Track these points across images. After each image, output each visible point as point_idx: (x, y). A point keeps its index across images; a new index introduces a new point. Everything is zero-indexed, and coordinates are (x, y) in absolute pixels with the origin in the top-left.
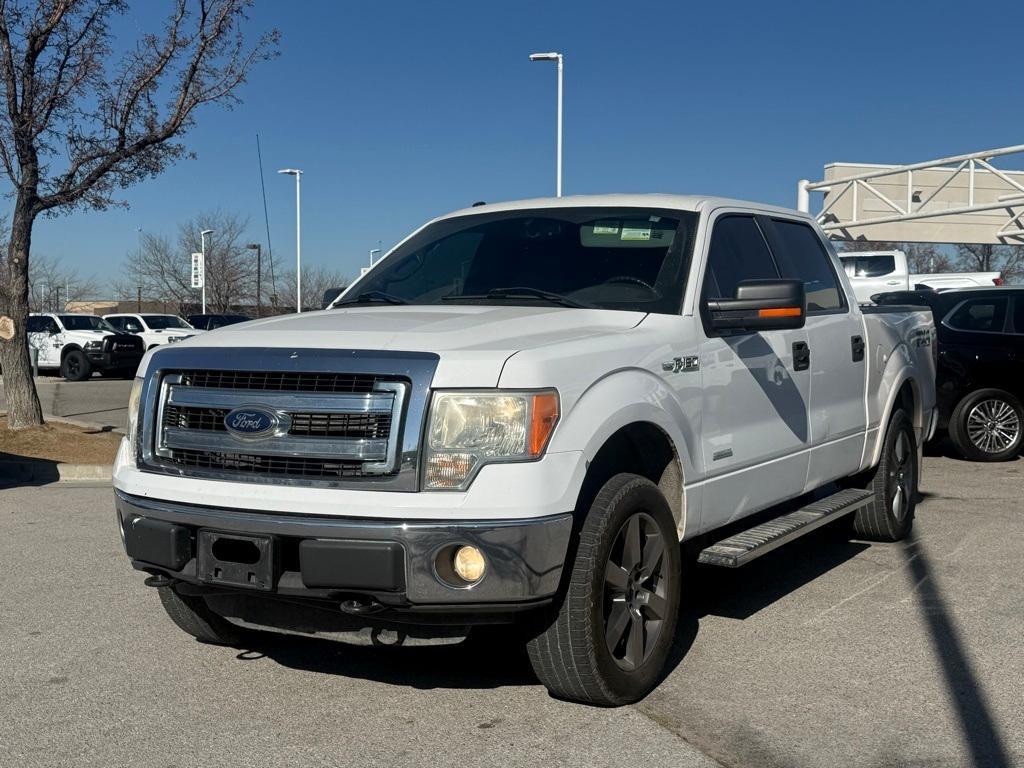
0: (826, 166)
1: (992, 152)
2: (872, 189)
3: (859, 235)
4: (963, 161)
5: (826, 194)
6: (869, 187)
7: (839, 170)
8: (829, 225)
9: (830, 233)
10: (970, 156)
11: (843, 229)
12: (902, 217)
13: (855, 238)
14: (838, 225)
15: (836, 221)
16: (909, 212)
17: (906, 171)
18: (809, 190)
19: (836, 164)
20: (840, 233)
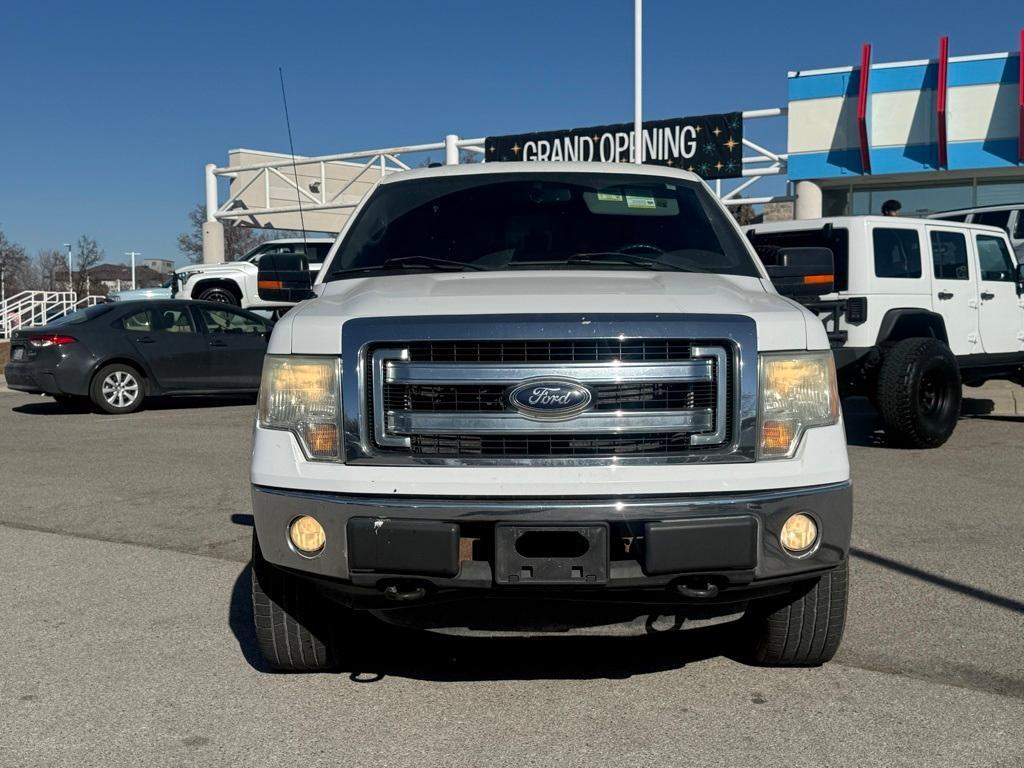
0: (230, 152)
1: (401, 149)
2: (285, 178)
3: (267, 222)
4: (373, 156)
5: (232, 179)
6: (283, 176)
7: (245, 157)
8: (235, 212)
9: (239, 219)
10: (381, 151)
11: (251, 216)
12: (317, 206)
13: (263, 225)
14: (246, 211)
15: (245, 208)
16: (324, 202)
17: (319, 162)
18: (217, 174)
19: (241, 150)
20: (248, 220)
